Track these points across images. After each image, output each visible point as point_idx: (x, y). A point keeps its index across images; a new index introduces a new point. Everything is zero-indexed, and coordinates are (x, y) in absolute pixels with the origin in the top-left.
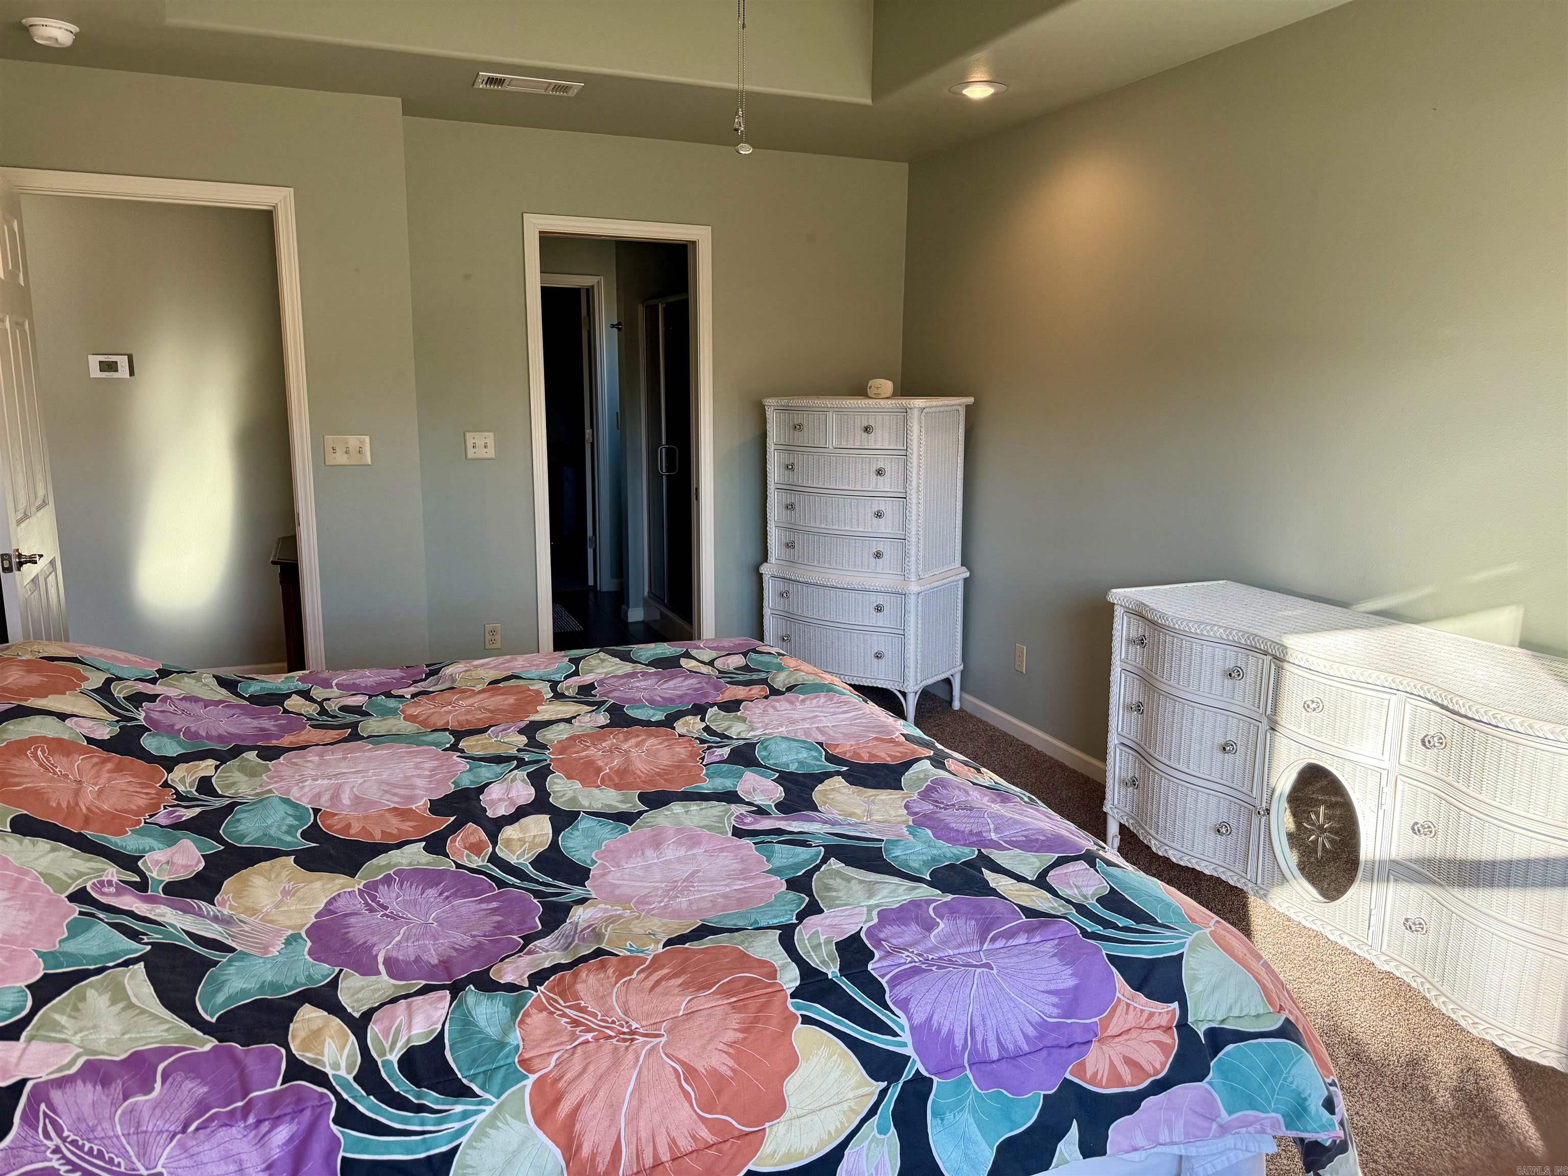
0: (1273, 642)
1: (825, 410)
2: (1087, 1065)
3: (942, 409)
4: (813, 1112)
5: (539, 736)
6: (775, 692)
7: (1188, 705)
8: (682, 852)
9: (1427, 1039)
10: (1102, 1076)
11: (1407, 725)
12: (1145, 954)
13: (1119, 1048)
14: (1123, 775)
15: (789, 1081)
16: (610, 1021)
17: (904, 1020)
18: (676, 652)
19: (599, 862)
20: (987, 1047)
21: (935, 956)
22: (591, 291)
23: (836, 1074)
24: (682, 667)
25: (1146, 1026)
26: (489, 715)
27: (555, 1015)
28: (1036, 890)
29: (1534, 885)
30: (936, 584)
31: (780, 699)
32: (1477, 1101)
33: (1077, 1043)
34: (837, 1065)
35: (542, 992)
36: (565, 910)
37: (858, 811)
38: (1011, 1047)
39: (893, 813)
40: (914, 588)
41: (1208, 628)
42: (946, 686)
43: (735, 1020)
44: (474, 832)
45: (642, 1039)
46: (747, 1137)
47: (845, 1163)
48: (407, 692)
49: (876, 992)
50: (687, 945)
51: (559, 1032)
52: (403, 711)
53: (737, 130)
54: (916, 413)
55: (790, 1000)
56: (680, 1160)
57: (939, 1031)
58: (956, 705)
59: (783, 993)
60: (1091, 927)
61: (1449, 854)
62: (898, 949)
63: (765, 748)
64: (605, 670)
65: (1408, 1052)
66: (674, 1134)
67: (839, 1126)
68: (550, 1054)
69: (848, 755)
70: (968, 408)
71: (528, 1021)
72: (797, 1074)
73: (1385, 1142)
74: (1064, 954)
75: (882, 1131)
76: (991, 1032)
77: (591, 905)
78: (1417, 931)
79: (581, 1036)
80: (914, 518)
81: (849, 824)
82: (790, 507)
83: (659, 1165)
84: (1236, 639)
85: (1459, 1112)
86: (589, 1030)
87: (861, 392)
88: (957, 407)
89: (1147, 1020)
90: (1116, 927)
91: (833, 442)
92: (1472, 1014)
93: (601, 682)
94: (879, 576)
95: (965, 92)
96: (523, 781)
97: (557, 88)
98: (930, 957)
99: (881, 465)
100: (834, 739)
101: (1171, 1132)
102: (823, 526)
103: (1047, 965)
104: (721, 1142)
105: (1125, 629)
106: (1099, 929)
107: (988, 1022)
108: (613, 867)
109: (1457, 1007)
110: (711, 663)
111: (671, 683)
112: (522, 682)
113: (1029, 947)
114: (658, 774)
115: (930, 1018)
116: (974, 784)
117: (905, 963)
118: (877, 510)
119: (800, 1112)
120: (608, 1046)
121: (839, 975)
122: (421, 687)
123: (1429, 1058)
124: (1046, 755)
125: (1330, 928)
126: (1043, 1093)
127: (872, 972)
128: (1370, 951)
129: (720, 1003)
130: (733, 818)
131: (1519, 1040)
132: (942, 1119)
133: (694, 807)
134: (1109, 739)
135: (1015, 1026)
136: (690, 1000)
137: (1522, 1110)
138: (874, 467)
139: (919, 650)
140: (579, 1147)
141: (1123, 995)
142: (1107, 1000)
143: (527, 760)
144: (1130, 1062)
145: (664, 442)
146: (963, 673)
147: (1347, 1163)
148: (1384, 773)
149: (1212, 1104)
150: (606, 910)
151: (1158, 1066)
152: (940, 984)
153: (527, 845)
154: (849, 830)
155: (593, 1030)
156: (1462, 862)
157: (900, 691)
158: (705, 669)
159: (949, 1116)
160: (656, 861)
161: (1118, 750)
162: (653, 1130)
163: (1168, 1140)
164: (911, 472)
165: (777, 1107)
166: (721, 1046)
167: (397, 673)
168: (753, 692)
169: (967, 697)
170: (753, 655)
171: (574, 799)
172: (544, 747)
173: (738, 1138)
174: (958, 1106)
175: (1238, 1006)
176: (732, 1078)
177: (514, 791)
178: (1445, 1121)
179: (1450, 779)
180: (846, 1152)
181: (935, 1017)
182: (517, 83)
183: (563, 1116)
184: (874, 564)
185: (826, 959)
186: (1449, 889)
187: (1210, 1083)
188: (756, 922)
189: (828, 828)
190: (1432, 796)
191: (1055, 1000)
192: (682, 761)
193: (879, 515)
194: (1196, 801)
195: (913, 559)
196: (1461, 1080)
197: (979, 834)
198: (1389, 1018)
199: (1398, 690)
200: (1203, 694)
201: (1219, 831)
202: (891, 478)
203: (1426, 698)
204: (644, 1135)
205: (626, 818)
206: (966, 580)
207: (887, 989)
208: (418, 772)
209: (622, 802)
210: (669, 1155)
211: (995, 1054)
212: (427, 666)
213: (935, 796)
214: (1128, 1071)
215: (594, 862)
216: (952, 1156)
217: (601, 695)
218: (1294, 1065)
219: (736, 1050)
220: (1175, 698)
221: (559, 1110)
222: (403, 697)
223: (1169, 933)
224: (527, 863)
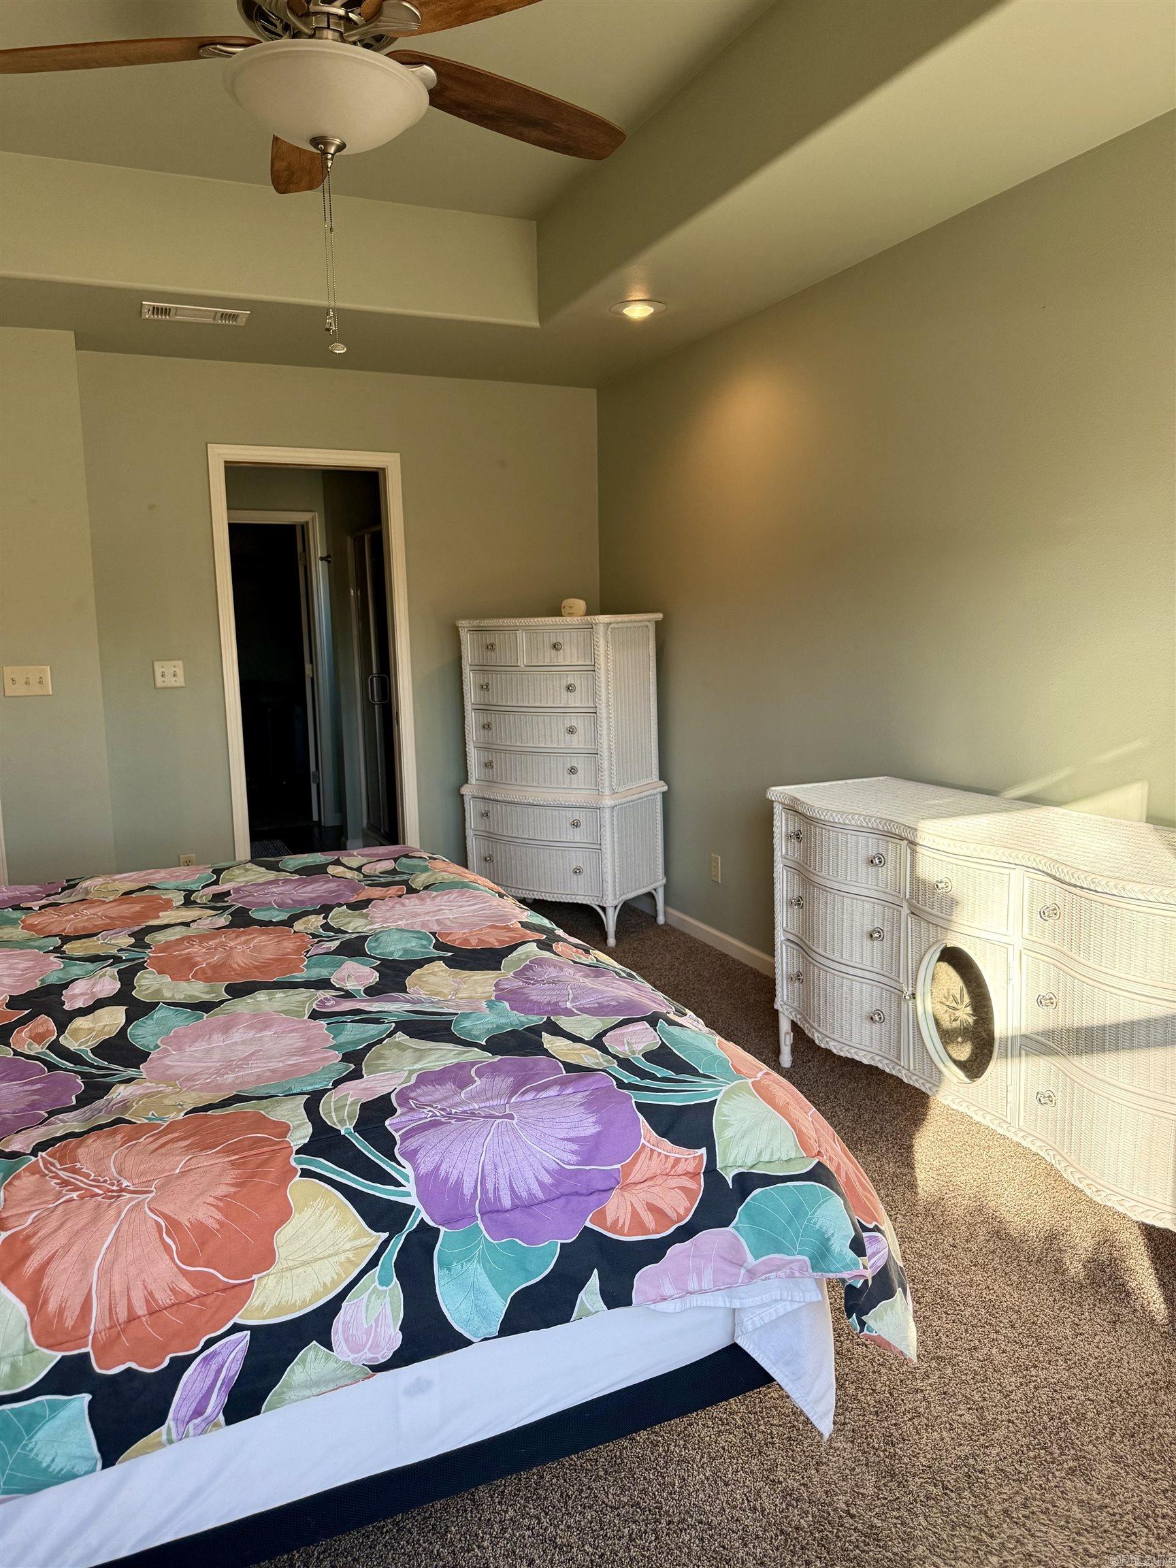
0: (906, 826)
1: (515, 629)
2: (607, 1212)
3: (629, 625)
4: (304, 1264)
5: (147, 939)
6: (411, 891)
7: (839, 895)
8: (251, 1034)
9: (1069, 1215)
10: (624, 1223)
11: (1026, 898)
12: (675, 1101)
13: (642, 1195)
14: (790, 970)
15: (280, 1233)
16: (102, 1180)
17: (409, 1170)
18: (327, 860)
19: (162, 1046)
20: (499, 1196)
21: (459, 1110)
22: (305, 526)
23: (330, 1225)
24: (327, 873)
25: (672, 1173)
26: (108, 921)
27: (47, 1178)
28: (587, 1049)
29: (1139, 1047)
30: (634, 797)
31: (411, 898)
32: (1108, 1270)
33: (599, 1191)
34: (333, 1215)
35: (42, 1157)
36: (108, 1088)
37: (446, 991)
38: (524, 1195)
39: (480, 990)
40: (608, 802)
41: (850, 817)
42: (649, 900)
43: (231, 1175)
44: (45, 1023)
45: (129, 1196)
46: (234, 1290)
47: (342, 1316)
48: (35, 905)
49: (386, 1145)
50: (209, 1113)
51: (45, 1193)
52: (23, 922)
53: (328, 330)
54: (601, 628)
55: (294, 1156)
56: (158, 1314)
57: (446, 1179)
58: (661, 920)
59: (289, 1149)
60: (628, 1078)
61: (1068, 1024)
62: (421, 1106)
63: (377, 940)
64: (246, 879)
65: (1048, 1228)
66: (151, 1287)
67: (336, 1277)
68: (31, 1212)
69: (457, 942)
70: (658, 624)
71: (16, 1183)
72: (289, 1226)
73: (1010, 1313)
74: (591, 1105)
75: (384, 1282)
76: (503, 1181)
77: (137, 1084)
78: (1045, 1103)
79: (66, 1195)
80: (605, 732)
81: (432, 1002)
82: (487, 727)
83: (134, 1319)
84: (875, 826)
85: (1088, 1282)
86: (77, 1189)
87: (556, 611)
88: (646, 623)
89: (673, 1167)
90: (654, 1078)
91: (523, 660)
92: (1096, 1182)
93: (237, 890)
94: (575, 791)
95: (626, 311)
96: (112, 977)
97: (224, 316)
98: (453, 1111)
99: (570, 681)
100: (450, 928)
101: (700, 1281)
102: (518, 744)
103: (571, 1114)
104: (204, 1296)
105: (783, 825)
106: (636, 1080)
107: (500, 1171)
108: (174, 1050)
109: (1082, 1176)
110: (359, 869)
111: (309, 888)
112: (155, 892)
113: (559, 1098)
114: (256, 967)
115: (437, 1168)
116: (575, 962)
117: (426, 1118)
118: (569, 726)
119: (291, 1263)
120: (91, 1203)
121: (353, 1131)
122: (52, 899)
123: (1068, 1233)
124: (741, 963)
125: (975, 1108)
126: (560, 1241)
127: (389, 1128)
128: (1010, 1128)
129: (221, 1160)
130: (316, 1002)
131: (1136, 1204)
132: (449, 1270)
133: (279, 994)
134: (776, 936)
135: (529, 1175)
136: (191, 1158)
137: (1151, 1277)
138: (564, 683)
139: (616, 864)
140: (46, 1302)
141: (648, 1142)
142: (631, 1148)
143: (124, 958)
144: (652, 1208)
145: (374, 671)
146: (666, 887)
147: (892, 1309)
148: (1010, 948)
149: (738, 1249)
150: (148, 1088)
151: (682, 1212)
152: (455, 1134)
153: (94, 1033)
154: (428, 1007)
155: (80, 1189)
156: (1078, 1030)
157: (599, 906)
158: (350, 874)
159: (456, 1267)
160: (221, 1044)
161: (784, 946)
162: (129, 1284)
163: (697, 1289)
164: (600, 687)
165: (266, 1259)
166: (210, 1200)
167: (34, 888)
168: (390, 892)
169: (671, 911)
170: (404, 860)
171: (158, 991)
172: (148, 946)
173: (223, 1290)
174: (466, 1257)
175: (769, 1150)
176: (218, 1230)
177: (99, 986)
178: (1073, 1291)
179: (1065, 949)
180: (344, 1304)
181: (444, 1166)
182: (185, 313)
183: (31, 1270)
184: (568, 780)
185: (346, 1118)
186: (1070, 1058)
187: (736, 1228)
188: (290, 1089)
189: (409, 1007)
190: (1052, 967)
191: (575, 1147)
192: (288, 954)
193: (571, 731)
194: (851, 990)
195: (606, 773)
196: (1096, 1251)
197: (556, 1004)
198: (1035, 1196)
199: (1016, 864)
200: (850, 883)
201: (872, 1019)
202: (581, 695)
203: (1039, 870)
204: (117, 1288)
205: (205, 1007)
206: (664, 793)
207: (398, 1142)
208: (9, 972)
209: (208, 993)
210: (145, 1308)
211: (507, 1202)
212: (67, 881)
213: (529, 974)
214: (651, 1218)
215: (157, 1046)
216: (460, 1308)
217: (232, 901)
218: (819, 1207)
219: (225, 1205)
220: (824, 888)
221: (27, 1265)
222: (31, 908)
223: (705, 1082)
224: (88, 1049)
